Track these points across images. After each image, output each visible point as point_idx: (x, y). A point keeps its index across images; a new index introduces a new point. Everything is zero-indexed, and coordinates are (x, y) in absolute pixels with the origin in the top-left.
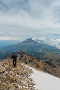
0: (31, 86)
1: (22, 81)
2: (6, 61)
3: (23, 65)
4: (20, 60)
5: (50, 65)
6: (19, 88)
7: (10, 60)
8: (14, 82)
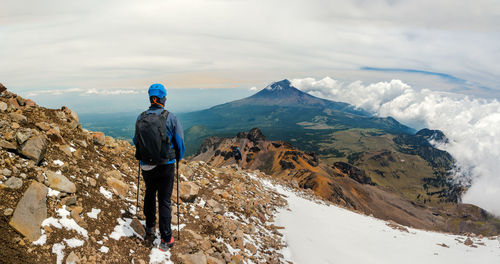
0: (271, 250)
1: (240, 233)
2: (201, 162)
3: (257, 179)
4: (248, 160)
5: (351, 176)
6: (227, 255)
7: (216, 158)
8: (214, 233)
